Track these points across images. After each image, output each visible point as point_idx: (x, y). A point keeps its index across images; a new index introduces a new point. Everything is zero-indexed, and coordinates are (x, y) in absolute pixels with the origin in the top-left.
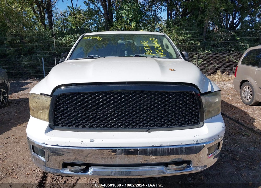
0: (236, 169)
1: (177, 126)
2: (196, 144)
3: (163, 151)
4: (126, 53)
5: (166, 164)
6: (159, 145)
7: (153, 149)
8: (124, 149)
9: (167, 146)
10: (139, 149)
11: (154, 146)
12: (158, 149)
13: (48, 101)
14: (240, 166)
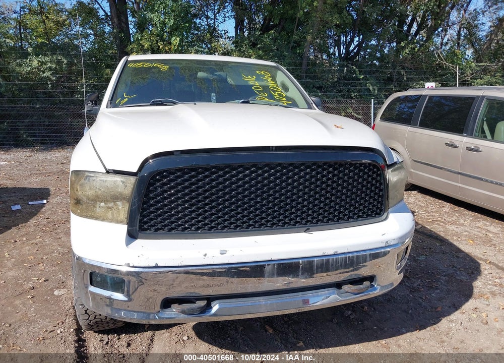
0: (410, 291)
1: (352, 220)
2: (386, 247)
3: (339, 262)
4: (213, 96)
5: (338, 285)
6: (332, 253)
7: (323, 260)
8: (277, 264)
9: (345, 253)
10: (302, 262)
11: (326, 254)
12: (331, 260)
13: (128, 185)
14: (415, 285)
